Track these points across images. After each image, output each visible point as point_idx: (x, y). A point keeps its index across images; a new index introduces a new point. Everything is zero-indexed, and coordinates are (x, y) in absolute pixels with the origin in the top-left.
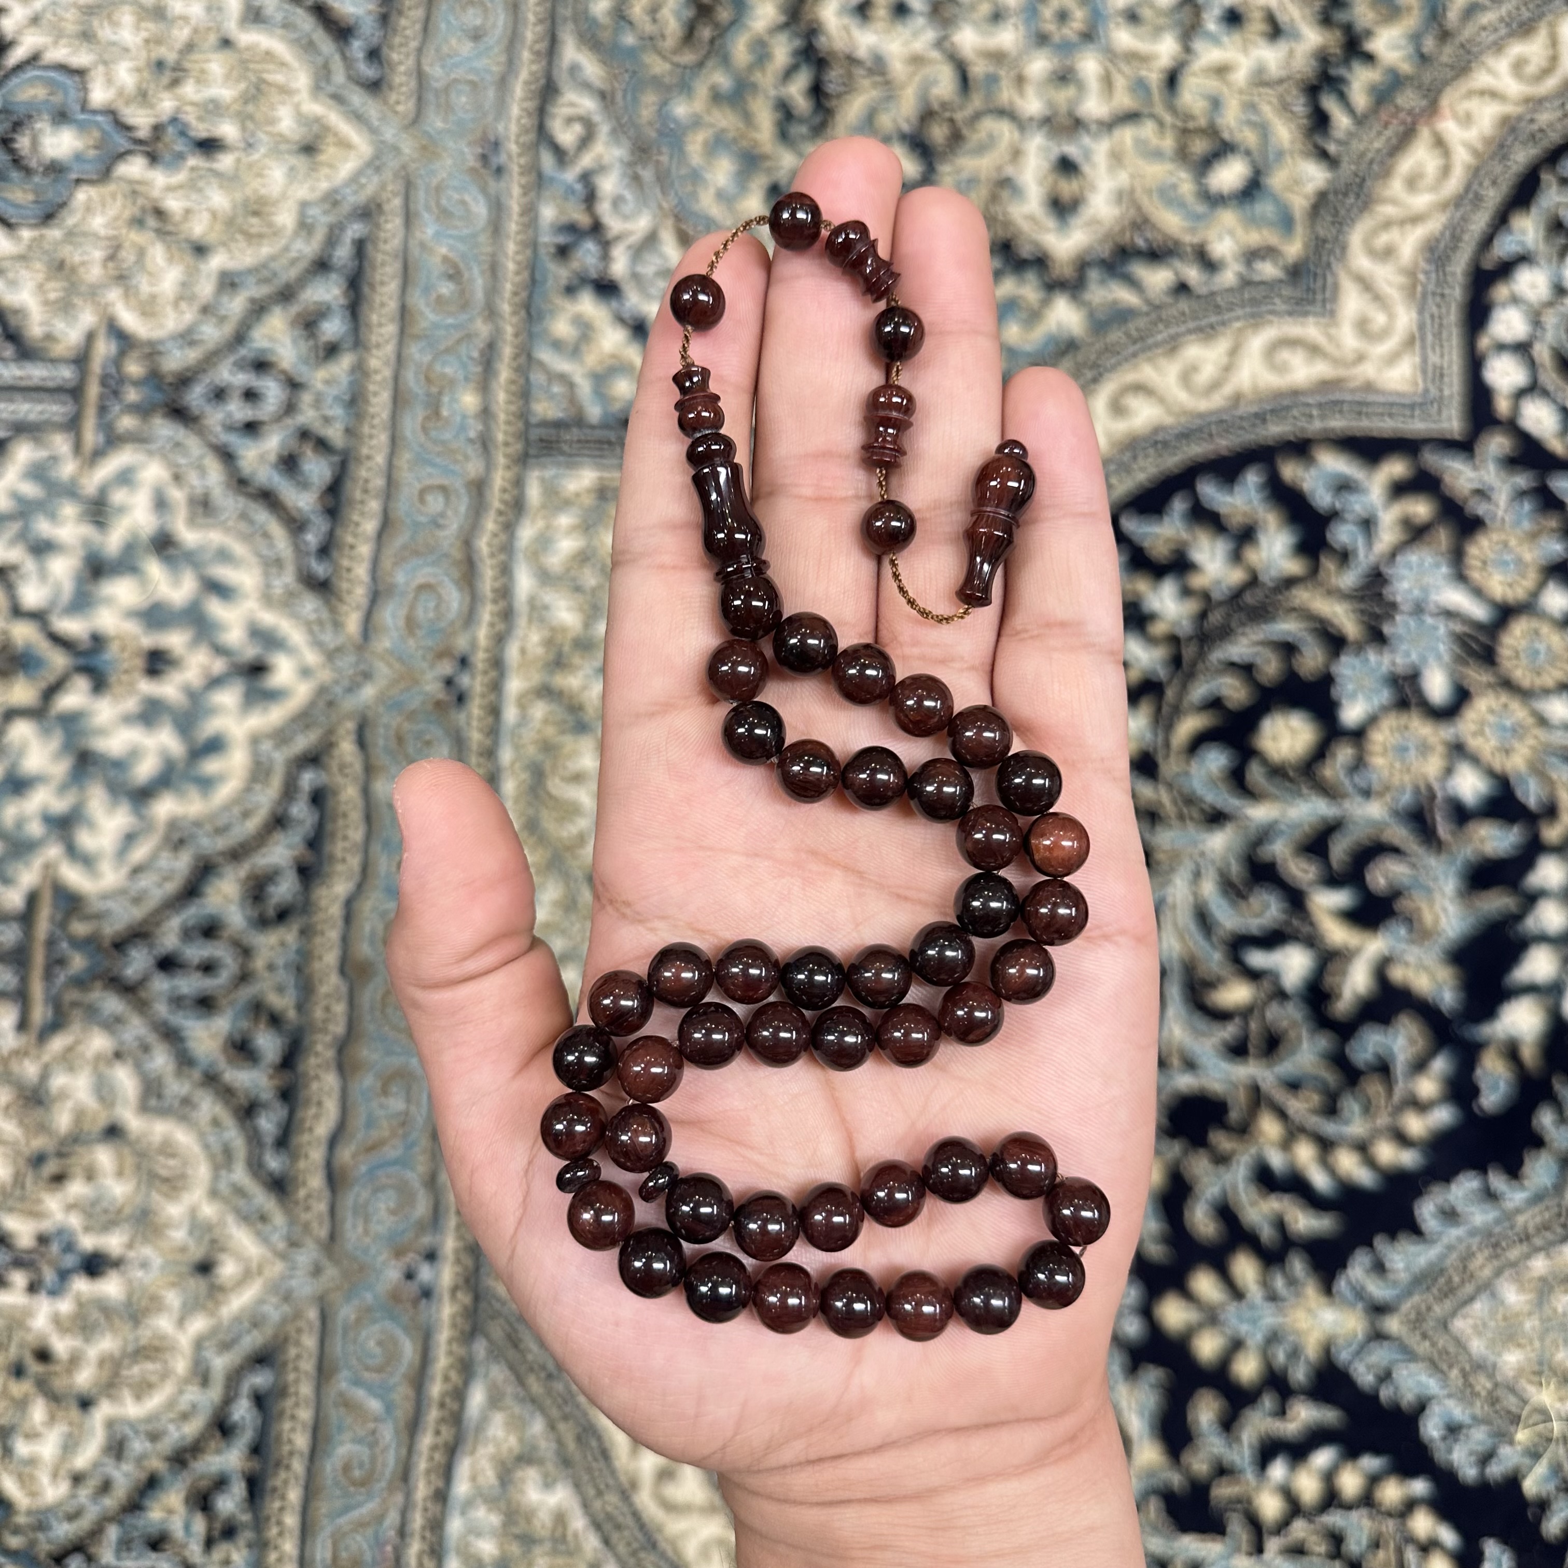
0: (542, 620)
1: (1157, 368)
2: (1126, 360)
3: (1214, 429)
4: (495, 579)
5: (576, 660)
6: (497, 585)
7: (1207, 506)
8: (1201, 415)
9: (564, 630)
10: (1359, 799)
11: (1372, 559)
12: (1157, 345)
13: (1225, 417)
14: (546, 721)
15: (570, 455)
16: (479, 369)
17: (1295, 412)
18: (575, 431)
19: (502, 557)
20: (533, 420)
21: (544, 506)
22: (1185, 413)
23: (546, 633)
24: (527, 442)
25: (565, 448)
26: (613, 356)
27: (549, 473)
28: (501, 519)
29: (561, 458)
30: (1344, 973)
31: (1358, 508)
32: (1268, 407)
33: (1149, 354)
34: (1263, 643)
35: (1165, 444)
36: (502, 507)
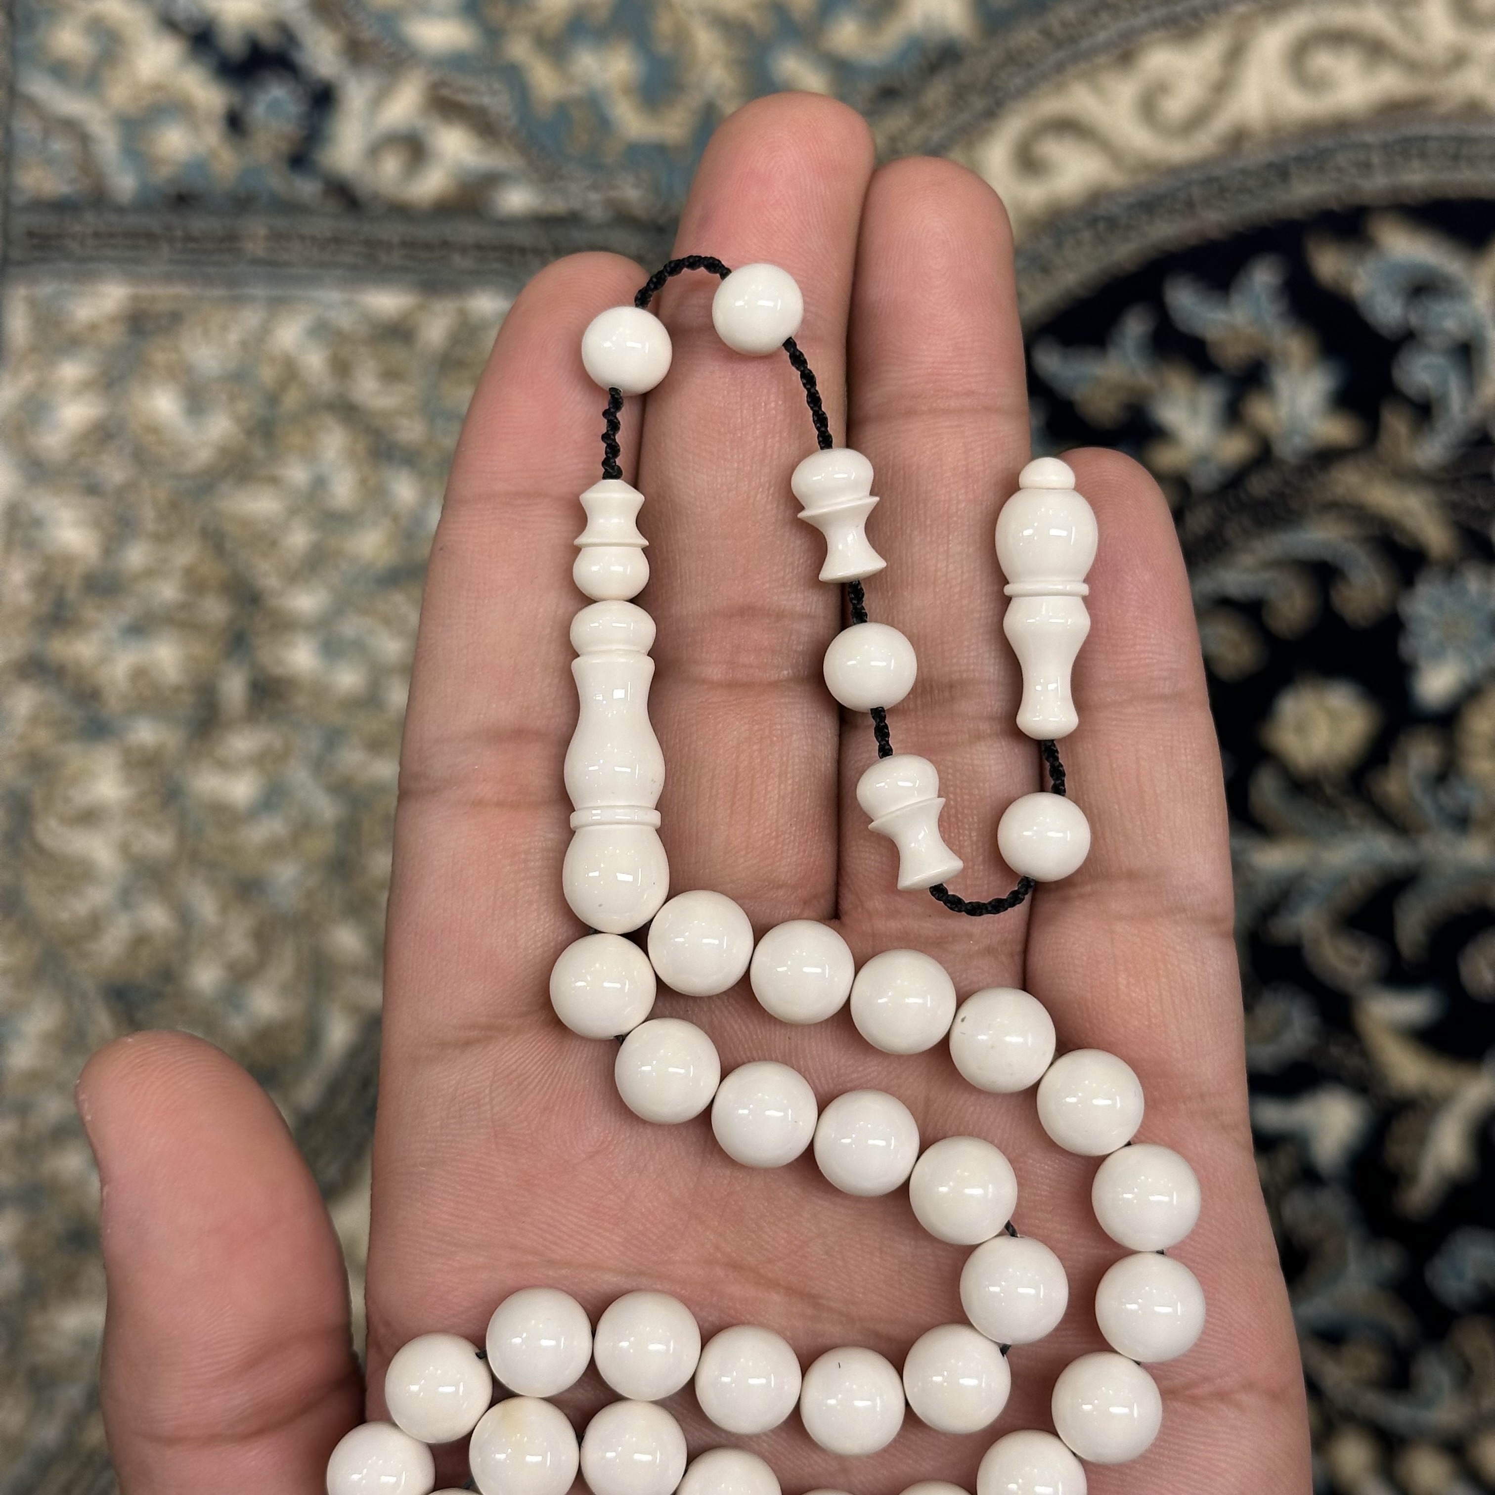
0: (30, 545)
1: (1098, 90)
2: (1044, 77)
3: (1196, 192)
5: (90, 613)
7: (1183, 327)
8: (1174, 171)
9: (68, 560)
10: (1447, 835)
11: (1475, 413)
12: (1096, 51)
13: (1218, 172)
14: (34, 720)
15: (82, 260)
17: (1341, 159)
18: (90, 218)
20: (18, 200)
21: (34, 349)
22: (1147, 166)
23: (35, 566)
24: (7, 239)
25: (74, 246)
26: (157, 87)
27: (46, 289)
29: (65, 265)
30: (1422, 1139)
31: (1450, 325)
32: (1291, 151)
33: (1083, 66)
34: (1278, 564)
35: (1112, 223)
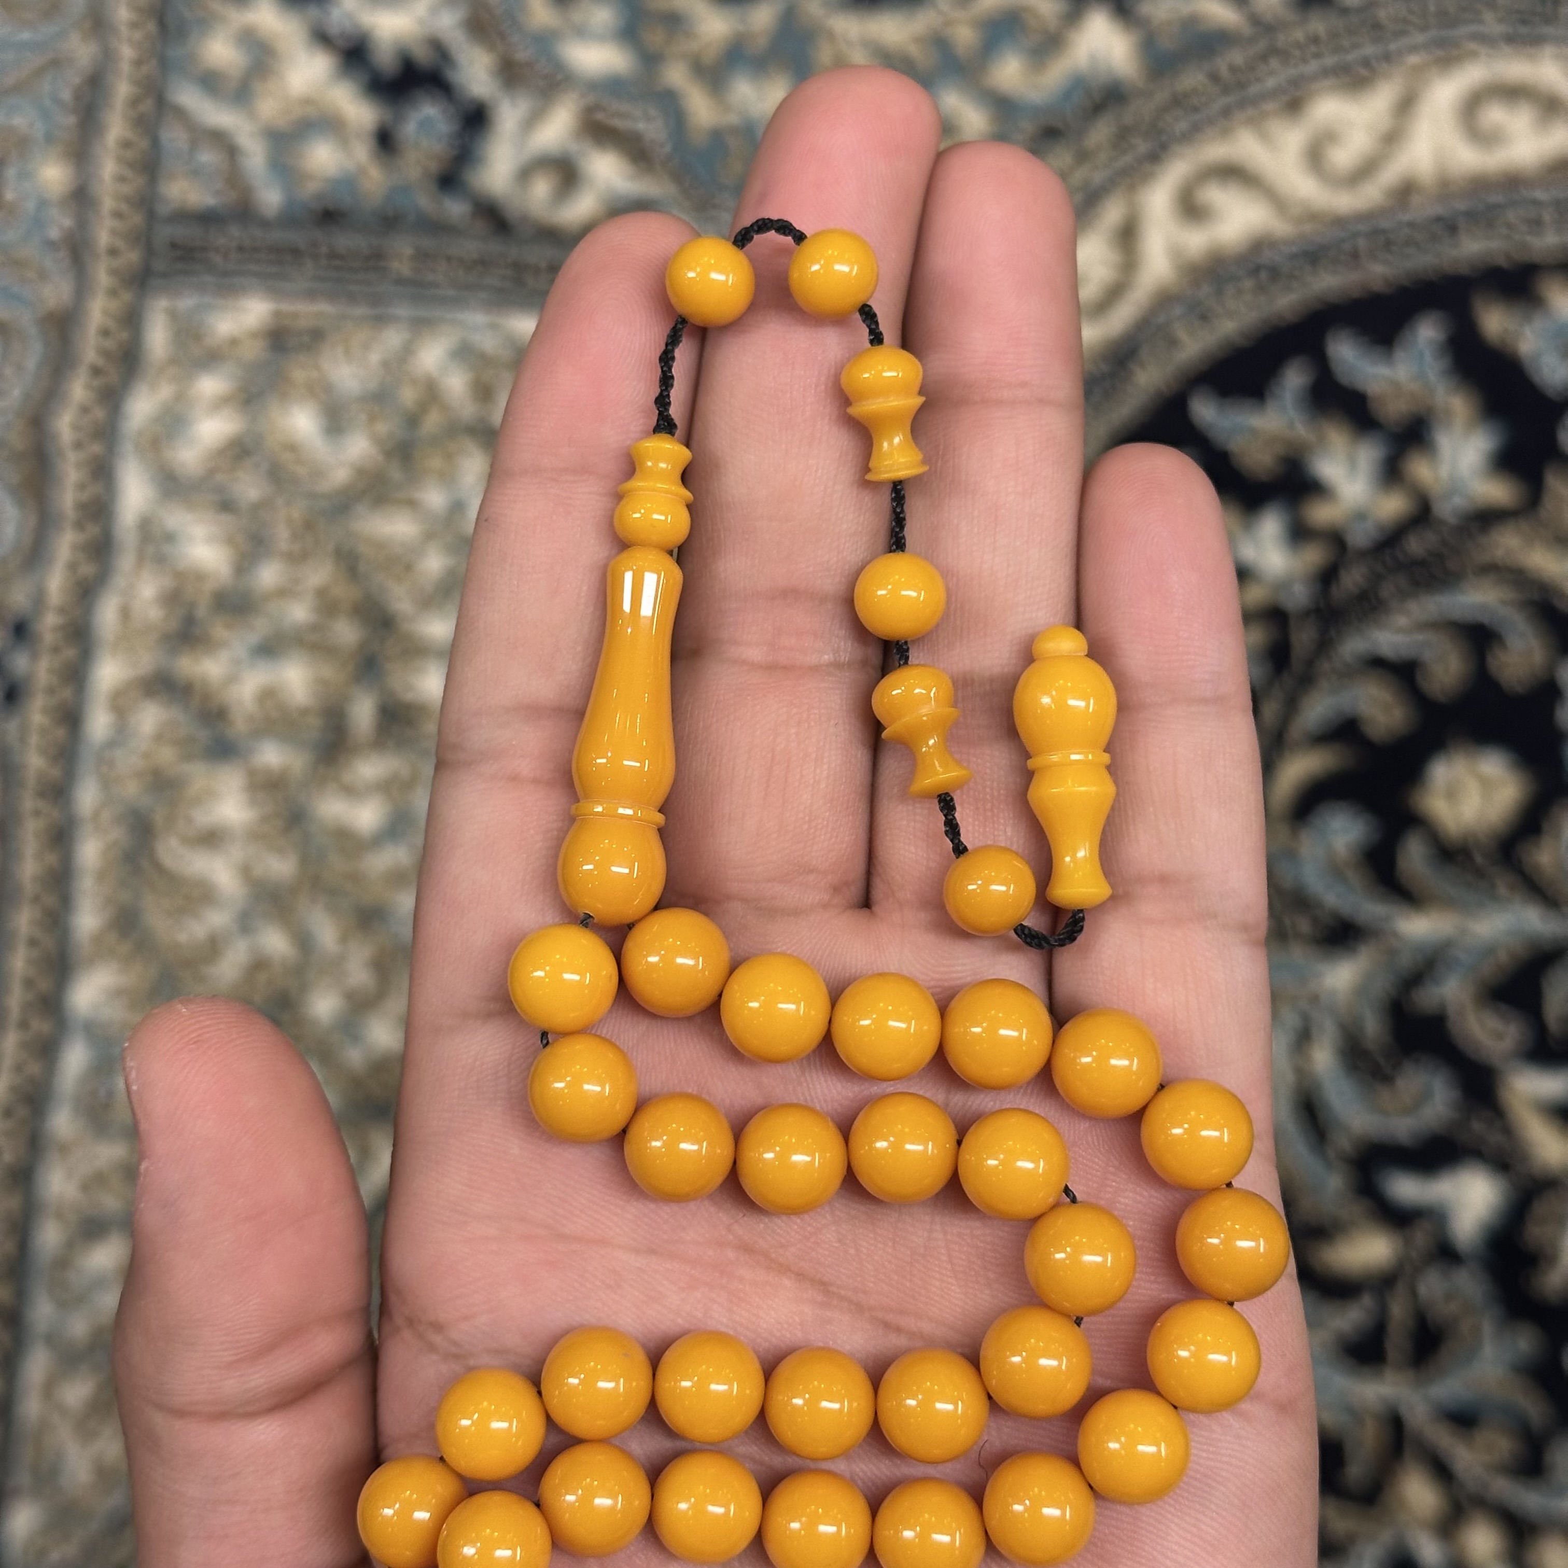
1: (1265, 138)
2: (1211, 122)
4: (81, 487)
5: (219, 631)
6: (85, 496)
7: (1344, 381)
9: (200, 576)
12: (1264, 97)
15: (225, 274)
16: (70, 120)
17: (1512, 216)
18: (235, 231)
19: (97, 448)
20: (163, 210)
21: (173, 361)
22: (1312, 216)
24: (150, 251)
25: (218, 259)
26: (307, 101)
27: (187, 302)
28: (96, 383)
29: (209, 278)
34: (1434, 625)
36: (100, 362)
